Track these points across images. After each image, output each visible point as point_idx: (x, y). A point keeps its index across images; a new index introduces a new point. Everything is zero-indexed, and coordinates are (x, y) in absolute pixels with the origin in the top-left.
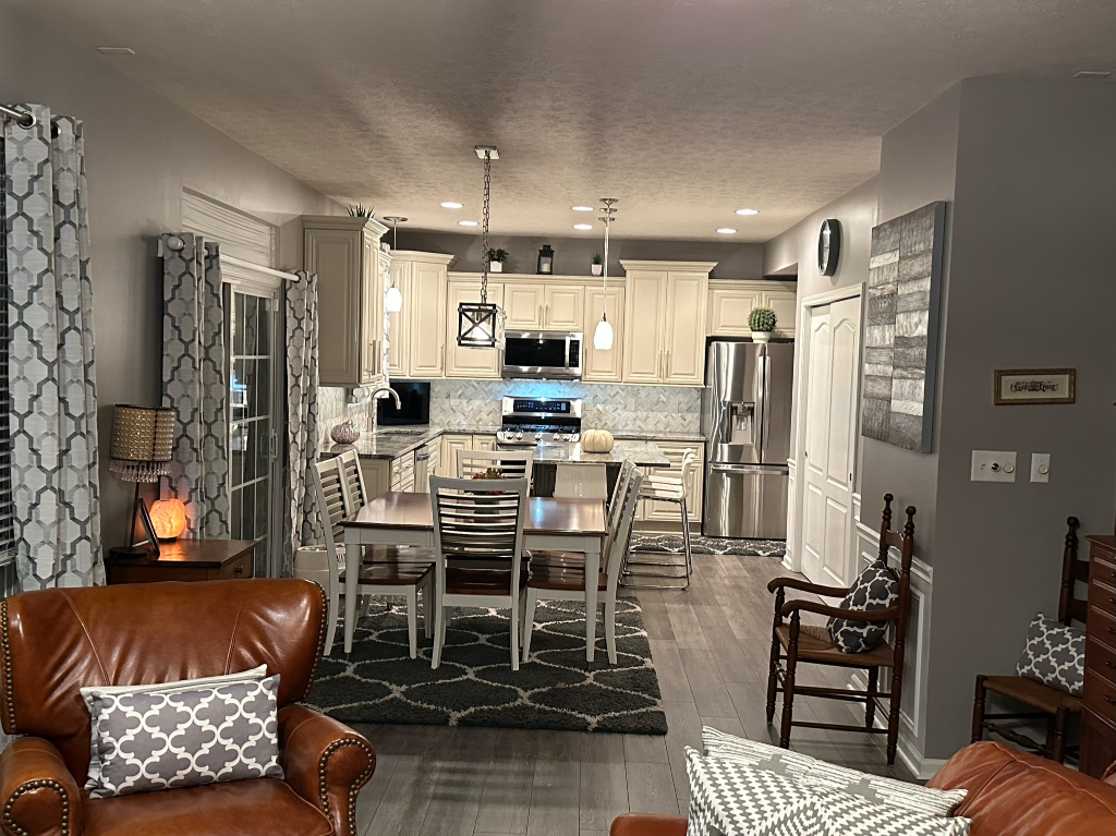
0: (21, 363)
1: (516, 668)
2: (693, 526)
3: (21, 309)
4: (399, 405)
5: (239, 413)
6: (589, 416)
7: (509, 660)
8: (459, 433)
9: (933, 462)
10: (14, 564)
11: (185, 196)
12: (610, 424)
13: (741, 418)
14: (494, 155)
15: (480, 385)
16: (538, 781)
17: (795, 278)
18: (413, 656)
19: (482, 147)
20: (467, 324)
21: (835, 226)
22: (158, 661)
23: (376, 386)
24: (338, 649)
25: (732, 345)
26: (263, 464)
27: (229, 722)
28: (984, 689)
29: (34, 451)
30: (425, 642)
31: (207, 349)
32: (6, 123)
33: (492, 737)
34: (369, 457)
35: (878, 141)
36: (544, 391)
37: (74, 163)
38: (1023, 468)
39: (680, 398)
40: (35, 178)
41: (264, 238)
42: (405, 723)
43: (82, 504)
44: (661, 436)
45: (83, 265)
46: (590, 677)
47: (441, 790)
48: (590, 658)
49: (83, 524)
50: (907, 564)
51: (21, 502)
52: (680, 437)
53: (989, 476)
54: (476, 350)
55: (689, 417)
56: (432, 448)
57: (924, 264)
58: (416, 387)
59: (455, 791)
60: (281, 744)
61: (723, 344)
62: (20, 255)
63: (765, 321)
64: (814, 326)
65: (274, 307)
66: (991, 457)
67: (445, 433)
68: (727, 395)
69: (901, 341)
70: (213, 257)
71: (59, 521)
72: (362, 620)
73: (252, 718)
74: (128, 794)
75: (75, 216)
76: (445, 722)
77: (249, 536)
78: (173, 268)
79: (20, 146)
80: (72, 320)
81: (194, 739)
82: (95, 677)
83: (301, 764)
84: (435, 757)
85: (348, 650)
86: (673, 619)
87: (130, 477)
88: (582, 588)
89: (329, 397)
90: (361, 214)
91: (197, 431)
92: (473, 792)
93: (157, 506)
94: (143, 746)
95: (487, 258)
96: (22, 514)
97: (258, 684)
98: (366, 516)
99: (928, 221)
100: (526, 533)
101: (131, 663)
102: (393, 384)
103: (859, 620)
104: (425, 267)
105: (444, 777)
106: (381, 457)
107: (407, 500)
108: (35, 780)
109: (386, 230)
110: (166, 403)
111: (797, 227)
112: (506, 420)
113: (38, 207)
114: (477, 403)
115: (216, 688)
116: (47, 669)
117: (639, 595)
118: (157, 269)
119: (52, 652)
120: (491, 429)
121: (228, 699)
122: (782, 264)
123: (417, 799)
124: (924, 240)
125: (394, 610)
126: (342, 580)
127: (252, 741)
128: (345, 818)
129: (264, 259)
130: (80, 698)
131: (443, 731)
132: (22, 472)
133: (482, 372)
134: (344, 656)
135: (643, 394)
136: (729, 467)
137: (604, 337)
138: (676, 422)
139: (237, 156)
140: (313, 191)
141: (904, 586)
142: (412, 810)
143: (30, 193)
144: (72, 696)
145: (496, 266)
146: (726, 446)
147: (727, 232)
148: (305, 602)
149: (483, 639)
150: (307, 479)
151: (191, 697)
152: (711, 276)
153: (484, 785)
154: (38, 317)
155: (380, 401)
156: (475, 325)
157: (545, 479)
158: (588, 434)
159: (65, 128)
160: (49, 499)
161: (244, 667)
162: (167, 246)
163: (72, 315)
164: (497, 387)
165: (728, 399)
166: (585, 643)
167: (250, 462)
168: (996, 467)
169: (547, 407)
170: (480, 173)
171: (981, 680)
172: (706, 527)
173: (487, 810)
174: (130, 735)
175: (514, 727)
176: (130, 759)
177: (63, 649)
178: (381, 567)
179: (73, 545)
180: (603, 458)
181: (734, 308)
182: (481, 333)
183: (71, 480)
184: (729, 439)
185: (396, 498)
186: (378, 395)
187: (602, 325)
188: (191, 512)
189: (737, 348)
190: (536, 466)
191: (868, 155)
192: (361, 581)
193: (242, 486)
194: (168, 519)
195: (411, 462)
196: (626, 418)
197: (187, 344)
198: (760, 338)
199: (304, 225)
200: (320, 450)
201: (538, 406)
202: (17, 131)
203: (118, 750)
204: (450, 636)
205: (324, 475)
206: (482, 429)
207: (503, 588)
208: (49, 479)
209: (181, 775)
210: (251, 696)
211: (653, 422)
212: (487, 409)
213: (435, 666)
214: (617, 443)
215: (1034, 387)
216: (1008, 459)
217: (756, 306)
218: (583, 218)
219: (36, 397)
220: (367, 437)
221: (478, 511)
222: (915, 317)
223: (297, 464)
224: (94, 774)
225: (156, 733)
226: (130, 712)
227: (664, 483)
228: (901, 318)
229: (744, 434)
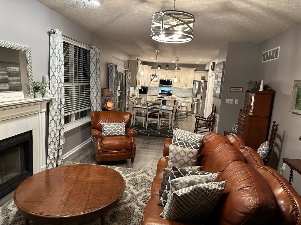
0: (92, 82)
1: (158, 129)
2: (189, 112)
3: (92, 74)
4: (142, 90)
5: (119, 91)
6: (173, 93)
7: (157, 128)
8: (152, 95)
9: (221, 100)
10: (90, 109)
11: (112, 57)
12: (177, 95)
13: (198, 94)
14: (158, 51)
15: (156, 88)
16: (160, 143)
17: (208, 71)
18: (143, 127)
19: (156, 50)
20: (153, 78)
21: (214, 63)
22: (111, 121)
23: (139, 87)
24: (132, 125)
25: (198, 82)
26: (122, 98)
27: (119, 128)
28: (225, 133)
29: (93, 94)
30: (145, 125)
31: (115, 81)
32: (90, 48)
33: (154, 137)
34: (138, 98)
35: (218, 50)
36: (166, 89)
37: (98, 54)
38: (234, 102)
39: (189, 91)
40: (94, 56)
41: (123, 64)
42: (142, 135)
43: (99, 101)
44: (185, 97)
45: (100, 68)
46: (169, 131)
47: (146, 143)
48: (169, 129)
49: (99, 104)
50: (214, 114)
51: (92, 101)
52: (188, 97)
53: (229, 103)
54: (154, 82)
55: (190, 94)
56: (147, 97)
57: (221, 71)
58: (145, 88)
59: (148, 143)
60: (126, 132)
61: (196, 82)
62: (92, 67)
63: (203, 78)
64: (211, 79)
65: (124, 74)
66: (229, 100)
67: (149, 95)
68: (197, 90)
69: (218, 82)
70: (116, 67)
71: (97, 103)
72: (136, 122)
73: (122, 128)
74: (107, 136)
75: (99, 61)
76: (147, 135)
77: (120, 108)
78: (111, 68)
79: (92, 51)
80: (98, 76)
81: (115, 130)
82: (103, 122)
83: (128, 134)
84: (146, 139)
85: (134, 125)
86: (183, 125)
87: (104, 98)
88: (169, 118)
89: (132, 88)
90: (138, 59)
91: (113, 92)
92: (150, 143)
93: (108, 103)
94: (109, 130)
95: (157, 67)
96: (92, 102)
97: (123, 124)
98: (137, 106)
99: (222, 64)
100: (160, 110)
101: (107, 121)
102: (142, 87)
103: (207, 122)
104: (147, 68)
105: (147, 141)
106: (139, 98)
107: (143, 105)
108: (97, 132)
109: (141, 62)
110: (109, 88)
111: (209, 62)
112: (160, 93)
113: (94, 60)
114: (155, 91)
115: (118, 124)
116: (97, 121)
117: (179, 121)
118: (108, 68)
119: (98, 119)
120: (157, 95)
121: (119, 125)
122: (207, 69)
123: (143, 143)
124: (222, 67)
125: (141, 121)
126: (133, 115)
127: (122, 131)
128: (134, 140)
129: (123, 67)
130: (101, 125)
131: (147, 136)
132: (92, 96)
133: (156, 86)
134: (133, 126)
135: (182, 90)
136: (196, 102)
137: (175, 80)
138: (188, 95)
139: (120, 51)
140: (130, 56)
141: (214, 117)
142: (142, 145)
143: (93, 58)
144: (100, 125)
145: (159, 68)
146: (196, 99)
147: (198, 63)
148: (129, 115)
149: (154, 125)
150: (129, 100)
151: (115, 125)
152: (195, 70)
153: (152, 143)
154: (94, 75)
155: (140, 89)
156: (154, 78)
157: (164, 103)
158: (172, 96)
159: (97, 49)
160: (95, 100)
161: (121, 122)
162: (110, 65)
163: (98, 75)
164: (159, 88)
165: (197, 91)
166: (168, 127)
167: (120, 98)
168: (230, 101)
169: (167, 91)
170: (156, 54)
171: (225, 132)
172: (192, 112)
173: (152, 145)
174: (107, 129)
175: (157, 136)
176: (108, 132)
177: (99, 118)
178: (139, 114)
179: (98, 107)
180: (174, 100)
181: (198, 76)
182: (155, 79)
183: (98, 98)
184: (196, 97)
185: (142, 104)
186: (139, 89)
187: (175, 78)
188: (113, 104)
189: (199, 83)
190: (163, 101)
191: (217, 52)
192: (136, 116)
193: (119, 101)
194: (109, 105)
195: (144, 99)
196: (179, 94)
197: (112, 80)
198: (202, 81)
199: (129, 61)
200: (130, 97)
201: (165, 91)
202: (91, 49)
203: (106, 131)
204: (149, 125)
205: (131, 100)
206: (156, 95)
207: (157, 117)
208: (95, 98)
209: (114, 134)
210: (122, 125)
211: (184, 95)
212: (156, 92)
213: (146, 128)
214: (177, 98)
215: (236, 90)
216: (232, 100)
217: (202, 75)
218: (173, 60)
219: (94, 86)
220: (137, 95)
221: (154, 106)
222: (220, 78)
223: (127, 99)
224: (103, 134)
225: (111, 129)
226: (107, 126)
227: (184, 104)
228: (218, 78)
229: (199, 97)
